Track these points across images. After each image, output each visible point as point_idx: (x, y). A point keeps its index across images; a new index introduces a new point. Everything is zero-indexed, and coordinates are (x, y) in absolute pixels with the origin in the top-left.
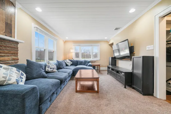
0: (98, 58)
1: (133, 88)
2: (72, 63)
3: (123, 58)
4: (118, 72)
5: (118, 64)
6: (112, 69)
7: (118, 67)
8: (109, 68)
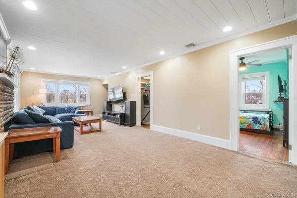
0: (88, 103)
1: (126, 125)
2: (44, 111)
3: (118, 102)
4: (114, 115)
5: (114, 109)
6: (109, 114)
7: (114, 111)
8: (104, 113)
